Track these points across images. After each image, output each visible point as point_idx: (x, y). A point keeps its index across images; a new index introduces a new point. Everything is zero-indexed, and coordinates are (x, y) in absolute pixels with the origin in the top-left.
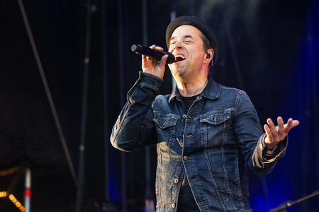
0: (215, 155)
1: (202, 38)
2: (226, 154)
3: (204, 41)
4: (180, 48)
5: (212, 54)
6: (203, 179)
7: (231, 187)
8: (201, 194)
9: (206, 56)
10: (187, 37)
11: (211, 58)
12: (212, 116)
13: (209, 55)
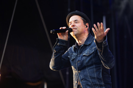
0: (91, 69)
1: (82, 19)
2: (96, 67)
3: (83, 20)
4: (74, 26)
5: (88, 25)
6: (86, 80)
7: (99, 81)
8: (85, 86)
9: (86, 27)
10: (76, 20)
11: (88, 27)
12: (87, 52)
13: (87, 26)
